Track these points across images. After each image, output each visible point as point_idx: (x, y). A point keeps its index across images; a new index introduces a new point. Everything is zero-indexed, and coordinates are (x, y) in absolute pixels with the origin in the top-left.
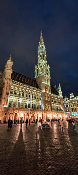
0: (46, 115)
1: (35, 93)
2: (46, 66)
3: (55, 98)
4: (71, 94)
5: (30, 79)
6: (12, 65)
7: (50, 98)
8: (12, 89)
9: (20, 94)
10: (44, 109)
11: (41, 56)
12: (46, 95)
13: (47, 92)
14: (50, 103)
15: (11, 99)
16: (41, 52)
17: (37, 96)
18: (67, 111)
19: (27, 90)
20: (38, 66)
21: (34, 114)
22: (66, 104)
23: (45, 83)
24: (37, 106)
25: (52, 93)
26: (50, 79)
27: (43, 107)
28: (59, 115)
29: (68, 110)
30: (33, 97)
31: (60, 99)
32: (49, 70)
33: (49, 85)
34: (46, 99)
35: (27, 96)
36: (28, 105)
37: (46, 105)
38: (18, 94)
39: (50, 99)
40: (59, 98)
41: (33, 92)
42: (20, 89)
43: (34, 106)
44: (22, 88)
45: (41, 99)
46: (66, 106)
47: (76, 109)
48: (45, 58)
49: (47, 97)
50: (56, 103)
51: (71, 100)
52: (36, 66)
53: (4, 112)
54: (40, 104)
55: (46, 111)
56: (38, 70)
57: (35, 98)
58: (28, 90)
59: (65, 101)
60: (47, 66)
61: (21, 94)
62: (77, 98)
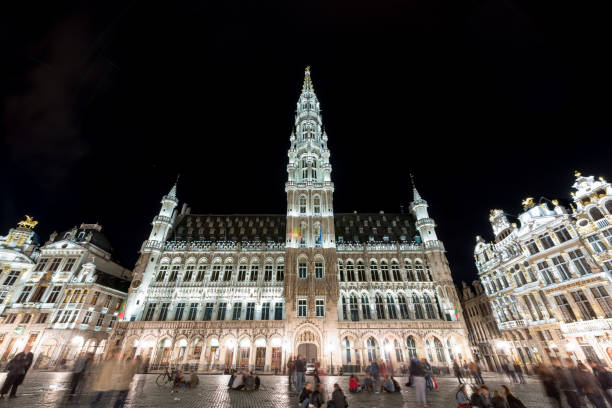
1: (255, 259)
4: (491, 218)
6: (175, 207)
7: (328, 266)
8: (166, 268)
9: (188, 278)
10: (288, 318)
12: (304, 256)
13: (313, 245)
14: (326, 286)
15: (156, 295)
18: (507, 320)
19: (217, 260)
22: (490, 276)
23: (296, 215)
24: (258, 308)
29: (508, 307)
30: (242, 278)
31: (426, 258)
33: (328, 215)
34: (307, 275)
35: (215, 278)
37: (303, 299)
38: (183, 276)
39: (328, 271)
40: (413, 256)
41: (244, 260)
42: (191, 259)
43: (246, 307)
46: (495, 290)
47: (541, 295)
49: (307, 263)
50: (393, 283)
54: (278, 299)
55: (301, 322)
57: (254, 278)
58: (223, 257)
59: (482, 258)
61: (195, 277)
62: (522, 225)
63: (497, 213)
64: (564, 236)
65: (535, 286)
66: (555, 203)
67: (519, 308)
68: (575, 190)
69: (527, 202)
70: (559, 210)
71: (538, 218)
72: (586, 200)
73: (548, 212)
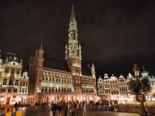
0: (76, 98)
1: (65, 76)
2: (77, 47)
3: (87, 80)
4: (105, 75)
5: (61, 61)
6: (43, 53)
7: (81, 80)
8: (44, 76)
9: (50, 80)
10: (74, 92)
11: (72, 35)
12: (77, 77)
13: (78, 75)
14: (80, 85)
15: (44, 84)
16: (72, 31)
17: (67, 80)
18: (101, 93)
19: (57, 75)
20: (69, 47)
21: (64, 97)
22: (100, 85)
23: (75, 66)
24: (67, 89)
25: (83, 74)
26: (82, 61)
27: (73, 90)
28: (90, 97)
29: (102, 91)
30: (63, 81)
31: (93, 80)
32: (80, 50)
33: (80, 67)
34: (77, 82)
35: (57, 80)
36: (58, 89)
37: (76, 88)
38: (49, 79)
39: (81, 82)
40: (91, 79)
41: (63, 76)
42: (51, 74)
43: (64, 89)
44: (53, 74)
45: (71, 82)
46: (100, 87)
48: (76, 38)
49: (77, 79)
50: (88, 85)
51: (105, 80)
52: (67, 46)
53: (39, 96)
54: (70, 87)
55: (76, 93)
56: (68, 51)
57: (65, 81)
58: (59, 74)
59: (99, 81)
61: (52, 80)
62: (111, 79)
63: (107, 74)
64: (116, 82)
65: (109, 88)
66: (117, 77)
67: (104, 92)
68: (120, 77)
69: (113, 75)
70: (117, 78)
71: (113, 78)
72: (121, 78)
73: (115, 78)
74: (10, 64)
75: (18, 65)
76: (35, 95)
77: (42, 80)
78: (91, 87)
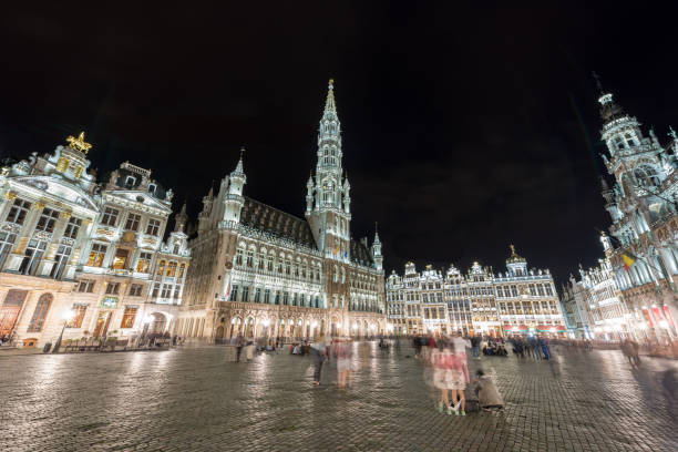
0: (333, 325)
1: (305, 260)
2: (340, 183)
3: (362, 276)
4: (407, 266)
6: (244, 185)
7: (347, 276)
8: (242, 252)
9: (261, 266)
10: (329, 307)
11: (326, 153)
12: (336, 267)
13: (340, 259)
14: (345, 289)
15: (239, 277)
16: (327, 142)
17: (310, 271)
18: (395, 314)
19: (282, 255)
20: (318, 182)
22: (393, 292)
23: (334, 234)
24: (308, 299)
25: (352, 260)
26: (351, 222)
27: (325, 301)
28: (369, 323)
29: (398, 309)
30: (297, 274)
31: (376, 278)
32: (347, 195)
33: (347, 239)
35: (280, 270)
37: (334, 295)
38: (258, 264)
39: (346, 279)
40: (372, 276)
41: (299, 259)
42: (263, 250)
43: (299, 297)
44: (269, 249)
45: (321, 277)
46: (393, 299)
47: (418, 306)
48: (337, 161)
49: (337, 272)
50: (364, 290)
51: (406, 281)
52: (311, 180)
53: (220, 315)
54: (317, 294)
55: (333, 311)
56: (314, 193)
57: (304, 275)
58: (286, 254)
59: (392, 283)
60: (343, 182)
61: (266, 266)
62: (423, 276)
63: (412, 264)
64: (438, 286)
65: (418, 302)
66: (440, 272)
67: (404, 310)
68: (449, 271)
69: (429, 267)
70: (441, 276)
71: (430, 275)
72: (451, 276)
73: (436, 275)
74: (122, 196)
75: (155, 206)
76: (208, 309)
77: (234, 263)
78: (371, 297)
